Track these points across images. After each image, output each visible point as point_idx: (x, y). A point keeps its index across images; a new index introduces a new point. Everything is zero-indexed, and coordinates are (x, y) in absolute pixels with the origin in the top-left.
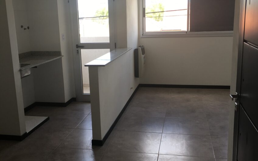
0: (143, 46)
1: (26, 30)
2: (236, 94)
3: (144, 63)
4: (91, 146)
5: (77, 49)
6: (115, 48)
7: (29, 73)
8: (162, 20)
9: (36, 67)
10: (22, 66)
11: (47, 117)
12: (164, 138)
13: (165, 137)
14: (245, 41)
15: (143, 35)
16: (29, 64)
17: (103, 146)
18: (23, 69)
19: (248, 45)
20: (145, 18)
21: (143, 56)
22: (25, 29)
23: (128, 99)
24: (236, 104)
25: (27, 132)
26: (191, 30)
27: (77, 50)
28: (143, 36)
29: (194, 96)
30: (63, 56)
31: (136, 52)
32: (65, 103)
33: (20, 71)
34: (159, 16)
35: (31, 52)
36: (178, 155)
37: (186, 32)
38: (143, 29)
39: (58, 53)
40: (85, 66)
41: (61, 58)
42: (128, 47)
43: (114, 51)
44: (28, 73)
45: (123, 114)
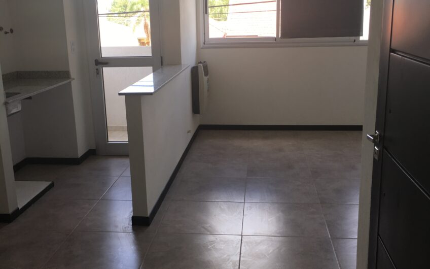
0: (205, 62)
1: (8, 34)
2: (376, 133)
3: (208, 91)
4: (131, 226)
5: (97, 67)
6: (162, 65)
7: (20, 109)
8: (226, 19)
9: (30, 98)
10: (8, 95)
11: (50, 183)
12: (247, 210)
13: (249, 208)
14: (392, 51)
15: (205, 44)
16: (19, 93)
17: (151, 226)
18: (11, 101)
19: (400, 56)
20: (208, 17)
21: (205, 78)
22: (6, 33)
23: (184, 150)
24: (377, 149)
25: (20, 208)
26: (283, 36)
27: (97, 69)
28: (205, 46)
29: (290, 143)
30: (74, 79)
31: (194, 72)
32: (78, 159)
33: (6, 104)
34: (221, 13)
35: (17, 72)
36: (273, 235)
37: (275, 39)
38: (204, 34)
39: (66, 75)
40: (120, 94)
41: (70, 82)
42: (182, 63)
43: (160, 70)
44: (17, 107)
45: (178, 174)
